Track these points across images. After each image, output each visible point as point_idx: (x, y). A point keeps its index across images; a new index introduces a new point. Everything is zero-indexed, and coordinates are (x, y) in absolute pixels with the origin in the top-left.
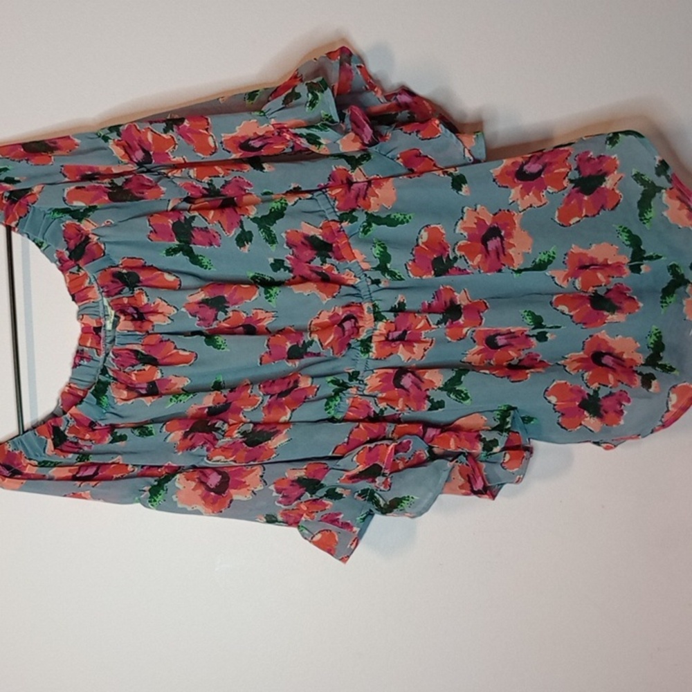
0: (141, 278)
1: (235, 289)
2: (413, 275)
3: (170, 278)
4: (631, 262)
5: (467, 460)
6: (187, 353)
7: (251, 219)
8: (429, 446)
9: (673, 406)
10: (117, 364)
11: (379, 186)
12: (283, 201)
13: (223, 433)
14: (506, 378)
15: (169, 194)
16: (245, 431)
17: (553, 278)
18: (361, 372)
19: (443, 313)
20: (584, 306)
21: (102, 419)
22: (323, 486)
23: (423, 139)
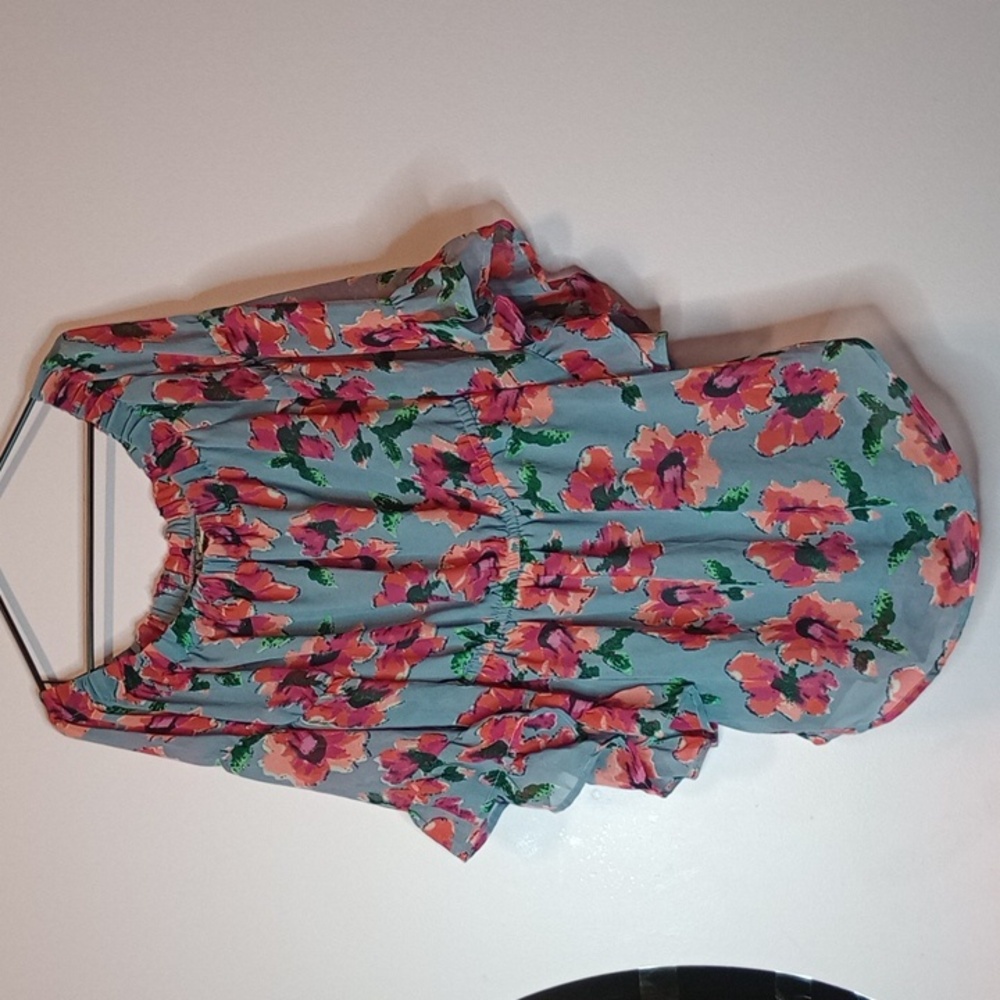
0: (239, 493)
1: (348, 514)
2: (570, 506)
3: (274, 494)
4: (849, 506)
5: (627, 743)
7: (371, 429)
8: (579, 724)
9: (895, 695)
10: (204, 595)
11: (532, 395)
12: (413, 408)
13: (324, 689)
14: (678, 645)
15: (277, 393)
16: (350, 688)
17: (753, 520)
18: (502, 623)
19: (604, 557)
20: (786, 560)
21: (184, 661)
22: (440, 763)
23: (589, 340)
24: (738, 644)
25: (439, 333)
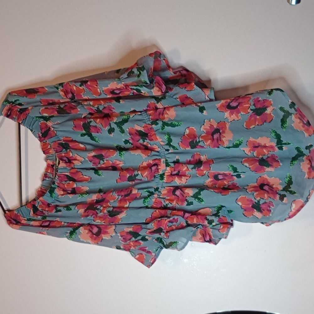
0: (70, 145)
1: (107, 152)
2: (182, 147)
3: (82, 146)
4: (277, 145)
5: (203, 227)
6: (87, 177)
7: (114, 123)
8: (186, 221)
9: (293, 209)
10: (59, 180)
11: (169, 110)
12: (128, 116)
13: (100, 211)
14: (220, 194)
15: (82, 111)
16: (109, 211)
17: (244, 151)
18: (160, 188)
19: (194, 164)
20: (256, 164)
21: (52, 203)
22: (140, 235)
23: (187, 91)
24: (240, 193)
25: (137, 90)
